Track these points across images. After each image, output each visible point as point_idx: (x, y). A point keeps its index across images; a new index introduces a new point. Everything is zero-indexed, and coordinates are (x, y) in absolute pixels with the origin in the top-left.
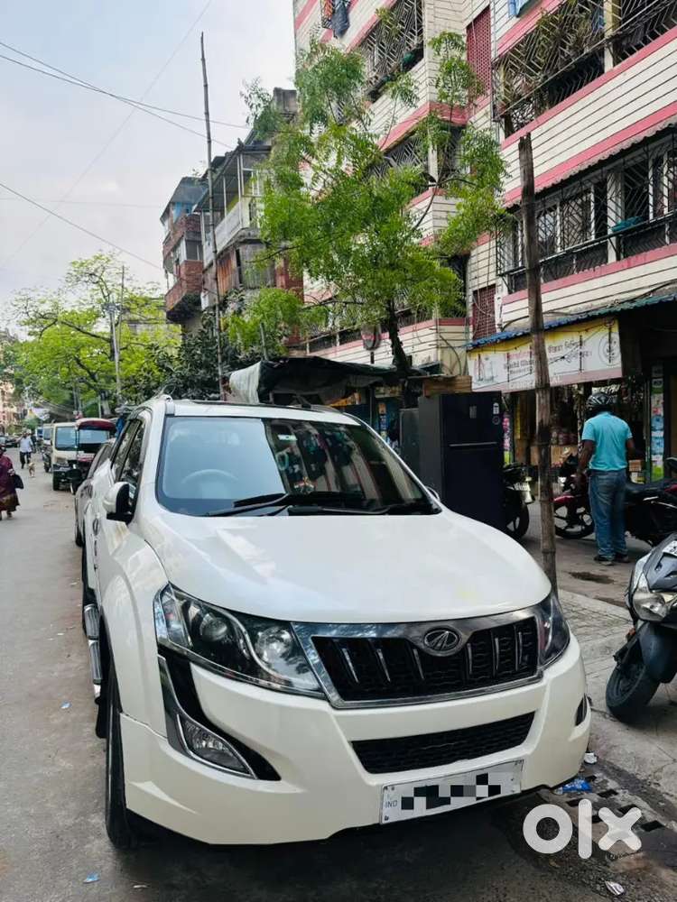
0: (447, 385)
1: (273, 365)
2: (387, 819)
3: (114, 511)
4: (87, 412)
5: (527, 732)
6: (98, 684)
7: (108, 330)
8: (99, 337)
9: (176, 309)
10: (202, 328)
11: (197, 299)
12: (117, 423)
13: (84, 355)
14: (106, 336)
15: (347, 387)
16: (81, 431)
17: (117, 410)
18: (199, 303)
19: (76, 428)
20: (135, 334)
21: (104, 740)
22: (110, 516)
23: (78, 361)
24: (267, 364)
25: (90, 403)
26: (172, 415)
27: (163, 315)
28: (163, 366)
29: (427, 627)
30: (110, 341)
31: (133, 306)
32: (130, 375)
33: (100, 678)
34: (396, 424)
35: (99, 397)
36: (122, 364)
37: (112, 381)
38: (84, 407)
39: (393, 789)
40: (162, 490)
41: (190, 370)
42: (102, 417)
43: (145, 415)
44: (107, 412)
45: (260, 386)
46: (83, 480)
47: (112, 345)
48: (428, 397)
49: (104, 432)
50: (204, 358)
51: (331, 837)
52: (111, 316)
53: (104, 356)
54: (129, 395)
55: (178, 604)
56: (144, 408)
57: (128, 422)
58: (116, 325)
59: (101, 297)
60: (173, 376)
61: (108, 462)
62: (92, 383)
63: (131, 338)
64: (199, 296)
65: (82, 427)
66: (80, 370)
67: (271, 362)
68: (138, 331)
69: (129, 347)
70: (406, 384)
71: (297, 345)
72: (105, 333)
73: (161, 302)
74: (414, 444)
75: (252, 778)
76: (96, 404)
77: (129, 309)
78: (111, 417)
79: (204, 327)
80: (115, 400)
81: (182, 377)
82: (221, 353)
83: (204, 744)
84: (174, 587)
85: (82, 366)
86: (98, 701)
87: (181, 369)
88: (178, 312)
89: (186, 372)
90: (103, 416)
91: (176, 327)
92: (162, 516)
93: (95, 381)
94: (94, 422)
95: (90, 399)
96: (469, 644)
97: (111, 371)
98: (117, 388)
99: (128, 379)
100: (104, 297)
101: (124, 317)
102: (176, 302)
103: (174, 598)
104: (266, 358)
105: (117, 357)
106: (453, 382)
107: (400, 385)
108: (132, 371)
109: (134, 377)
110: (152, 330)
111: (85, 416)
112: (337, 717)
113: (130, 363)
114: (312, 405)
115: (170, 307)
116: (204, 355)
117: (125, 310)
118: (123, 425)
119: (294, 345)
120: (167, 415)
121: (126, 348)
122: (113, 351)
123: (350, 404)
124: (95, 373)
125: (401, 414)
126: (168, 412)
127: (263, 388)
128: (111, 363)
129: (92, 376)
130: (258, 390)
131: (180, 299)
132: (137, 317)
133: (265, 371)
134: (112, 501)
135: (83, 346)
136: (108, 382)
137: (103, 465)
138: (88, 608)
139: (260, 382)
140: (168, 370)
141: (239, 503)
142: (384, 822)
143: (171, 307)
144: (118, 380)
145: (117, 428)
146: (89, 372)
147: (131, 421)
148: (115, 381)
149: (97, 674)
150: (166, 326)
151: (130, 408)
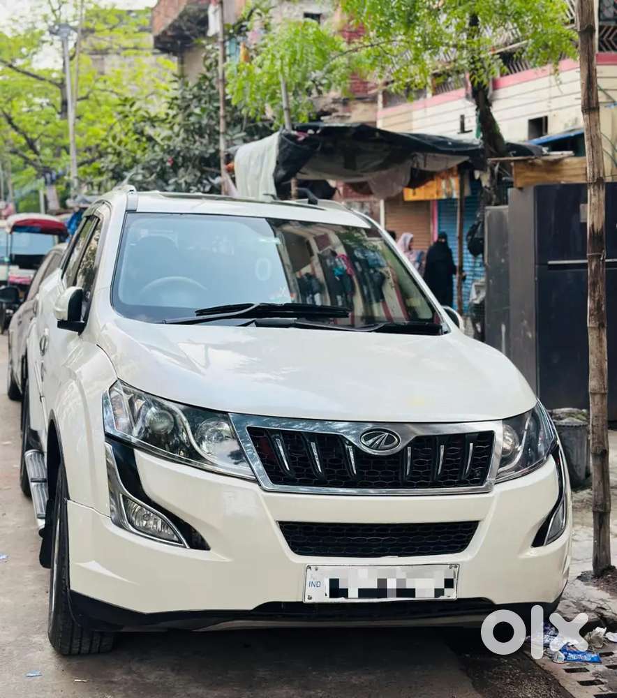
0: (549, 171)
1: (296, 137)
2: (310, 598)
3: (66, 319)
4: (22, 205)
5: (468, 541)
6: (41, 518)
7: (59, 67)
8: (42, 79)
9: (170, 33)
10: (204, 70)
11: (202, 16)
12: (71, 222)
13: (19, 109)
14: (54, 75)
15: (413, 171)
16: (14, 233)
17: (69, 203)
18: (204, 22)
19: (8, 230)
20: (102, 73)
21: (49, 570)
22: (62, 324)
23: (10, 120)
24: (289, 136)
25: (27, 189)
26: (134, 211)
27: (148, 40)
28: (142, 133)
29: (370, 426)
30: (62, 85)
31: (100, 26)
32: (93, 142)
33: (44, 513)
34: (479, 228)
35: (42, 180)
36: (82, 125)
37: (64, 152)
38: (18, 196)
39: (316, 569)
40: (118, 297)
41: (183, 141)
42: (46, 213)
43: (103, 211)
44: (54, 205)
45: (277, 170)
46: (20, 304)
47: (63, 94)
48: (521, 189)
49: (49, 237)
50: (205, 122)
51: (255, 609)
52: (64, 43)
53: (51, 109)
54: (89, 179)
55: (126, 398)
56: (102, 202)
57: (84, 219)
58: (71, 58)
59: (49, 11)
60: (157, 148)
61: (59, 271)
62: (31, 156)
63: (97, 81)
64: (205, 10)
65: (17, 228)
66: (13, 134)
67: (295, 133)
68: (107, 70)
69: (91, 95)
70: (496, 169)
71: (364, 95)
72: (52, 71)
73: (145, 21)
74: (503, 261)
75: (185, 547)
76: (36, 192)
77: (92, 31)
78: (58, 214)
79: (208, 70)
80: (68, 185)
81: (169, 151)
82: (225, 117)
83: (145, 522)
84: (122, 382)
85: (16, 128)
86: (42, 533)
87: (169, 138)
88: (172, 37)
89: (177, 143)
90: (47, 211)
91: (169, 61)
92: (116, 322)
93: (36, 152)
94: (35, 221)
95: (27, 181)
96: (409, 448)
97: (61, 136)
98: (70, 165)
99: (89, 149)
100: (54, 11)
101: (84, 45)
102: (169, 21)
103: (123, 393)
104: (287, 127)
105: (71, 114)
106: (557, 167)
107: (489, 170)
108: (96, 136)
109: (98, 146)
110: (130, 65)
111: (17, 211)
112: (265, 498)
113: (92, 123)
114: (320, 201)
115: (160, 28)
116: (205, 116)
117: (87, 32)
118: (78, 225)
119: (359, 95)
120: (128, 211)
121: (86, 98)
122: (65, 103)
123: (444, 197)
124: (36, 140)
125: (487, 214)
126: (129, 208)
127: (282, 173)
128: (62, 123)
129: (31, 144)
130: (275, 175)
131: (175, 16)
132: (105, 45)
133: (285, 146)
134: (63, 308)
135: (18, 95)
136: (58, 155)
137: (51, 275)
138: (29, 453)
139: (277, 163)
140: (150, 139)
141: (201, 312)
142: (307, 601)
143: (163, 29)
144: (72, 150)
145: (69, 231)
146: (26, 138)
147: (88, 218)
148: (68, 153)
149: (41, 508)
150: (152, 59)
151: (89, 198)
